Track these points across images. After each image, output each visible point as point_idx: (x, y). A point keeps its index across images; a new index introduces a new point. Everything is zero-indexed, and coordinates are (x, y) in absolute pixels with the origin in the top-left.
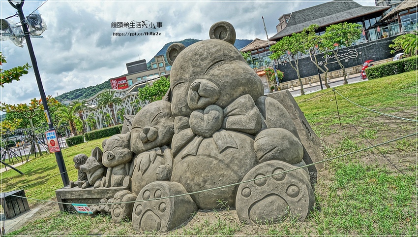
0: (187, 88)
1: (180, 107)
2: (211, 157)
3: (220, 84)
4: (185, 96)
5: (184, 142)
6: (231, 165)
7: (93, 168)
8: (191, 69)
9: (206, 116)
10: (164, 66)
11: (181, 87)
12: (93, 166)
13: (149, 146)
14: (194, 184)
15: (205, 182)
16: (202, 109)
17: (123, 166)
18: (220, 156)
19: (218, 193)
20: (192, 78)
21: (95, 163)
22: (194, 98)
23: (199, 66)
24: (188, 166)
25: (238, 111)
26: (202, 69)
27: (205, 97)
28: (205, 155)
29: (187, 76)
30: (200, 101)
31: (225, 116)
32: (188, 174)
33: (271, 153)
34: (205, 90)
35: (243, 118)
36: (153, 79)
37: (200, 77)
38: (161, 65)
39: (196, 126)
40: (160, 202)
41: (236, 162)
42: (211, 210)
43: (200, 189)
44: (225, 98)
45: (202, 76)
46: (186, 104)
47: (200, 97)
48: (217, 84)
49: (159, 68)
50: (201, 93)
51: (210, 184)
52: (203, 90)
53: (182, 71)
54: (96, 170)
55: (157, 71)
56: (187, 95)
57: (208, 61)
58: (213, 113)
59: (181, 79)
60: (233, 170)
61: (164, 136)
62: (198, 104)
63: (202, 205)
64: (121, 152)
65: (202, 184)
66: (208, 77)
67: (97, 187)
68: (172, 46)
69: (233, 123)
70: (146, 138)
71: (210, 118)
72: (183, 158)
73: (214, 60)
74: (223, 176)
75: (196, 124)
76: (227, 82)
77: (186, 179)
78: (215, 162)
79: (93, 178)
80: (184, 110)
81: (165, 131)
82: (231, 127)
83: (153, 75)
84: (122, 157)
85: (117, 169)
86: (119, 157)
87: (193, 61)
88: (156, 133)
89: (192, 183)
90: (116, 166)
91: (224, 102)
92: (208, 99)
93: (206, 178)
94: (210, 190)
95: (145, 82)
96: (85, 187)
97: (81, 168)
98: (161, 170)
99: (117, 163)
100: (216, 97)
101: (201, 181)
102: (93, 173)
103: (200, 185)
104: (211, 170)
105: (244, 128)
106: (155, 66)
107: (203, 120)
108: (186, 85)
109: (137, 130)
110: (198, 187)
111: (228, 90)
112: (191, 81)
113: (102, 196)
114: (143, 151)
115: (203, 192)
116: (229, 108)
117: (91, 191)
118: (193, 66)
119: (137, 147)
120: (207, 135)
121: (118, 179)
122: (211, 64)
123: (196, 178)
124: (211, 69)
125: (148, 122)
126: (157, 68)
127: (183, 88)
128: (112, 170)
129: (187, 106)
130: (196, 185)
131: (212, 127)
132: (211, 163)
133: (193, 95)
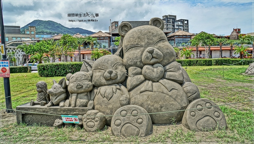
0: (142, 51)
1: (136, 61)
2: (164, 93)
3: (164, 53)
4: (141, 55)
5: (139, 83)
6: (177, 99)
7: (59, 92)
8: (146, 40)
9: (155, 69)
10: (34, 34)
11: (137, 49)
12: (59, 91)
13: (110, 82)
14: (154, 108)
15: (162, 107)
16: (152, 65)
17: (86, 93)
18: (170, 93)
19: (169, 114)
20: (146, 45)
21: (61, 89)
22: (149, 58)
23: (152, 40)
24: (148, 97)
25: (173, 70)
26: (153, 42)
27: (156, 58)
28: (159, 92)
29: (143, 44)
30: (152, 60)
31: (166, 71)
32: (149, 102)
33: (195, 95)
34: (157, 54)
35: (176, 74)
36: (28, 41)
37: (152, 46)
38: (33, 33)
39: (149, 74)
40: (138, 118)
41: (179, 98)
42: (161, 124)
43: (158, 111)
44: (166, 61)
45: (153, 46)
46: (140, 60)
47: (153, 57)
48: (162, 53)
49: (31, 34)
50: (154, 56)
51: (164, 109)
52: (156, 54)
53: (139, 40)
54: (61, 95)
55: (29, 36)
56: (142, 55)
57: (157, 38)
58: (160, 68)
59: (137, 44)
60: (178, 102)
61: (121, 77)
62: (151, 62)
63: (156, 122)
64: (87, 84)
65: (159, 109)
66: (157, 47)
67: (63, 107)
68: (125, 24)
69: (171, 76)
70: (110, 77)
71: (158, 70)
72: (141, 92)
73: (160, 38)
74: (173, 105)
75: (149, 73)
76: (168, 52)
77: (147, 105)
78: (167, 96)
79: (58, 100)
80: (138, 63)
81: (122, 74)
82: (169, 78)
83: (25, 38)
84: (88, 87)
85: (82, 95)
86: (86, 87)
87: (148, 36)
88: (116, 75)
89: (152, 108)
90: (81, 93)
91: (164, 63)
92: (157, 60)
93: (162, 105)
94: (165, 112)
95: (21, 41)
96: (50, 106)
97: (49, 92)
98: (125, 98)
99: (83, 91)
100: (161, 60)
101: (159, 106)
102: (58, 96)
103: (158, 109)
104: (166, 100)
105: (178, 79)
106: (28, 33)
107: (153, 71)
108: (142, 49)
109: (100, 71)
110: (156, 110)
111: (168, 57)
112: (146, 47)
113: (67, 113)
114: (105, 85)
115: (159, 113)
116: (167, 67)
117: (58, 109)
118: (148, 39)
119: (101, 82)
120: (156, 80)
121: (84, 102)
122: (159, 40)
123: (155, 105)
124: (158, 43)
125: (110, 67)
126: (29, 34)
127: (138, 50)
128: (77, 96)
129: (141, 61)
130: (155, 109)
131: (159, 76)
132: (165, 97)
133: (148, 56)
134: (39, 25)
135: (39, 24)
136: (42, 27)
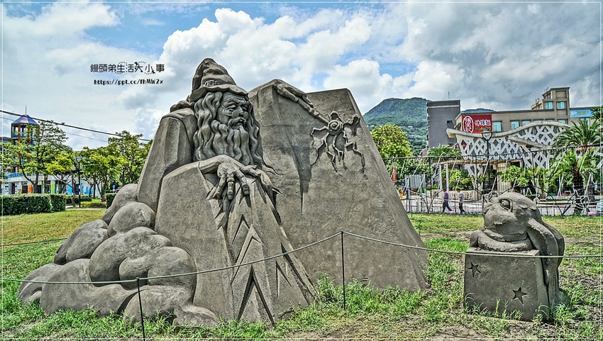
10: (566, 109)
38: (562, 106)
49: (558, 110)
55: (553, 115)
106: (550, 106)
126: (553, 110)
134: (393, 109)
135: (393, 107)
136: (401, 113)
